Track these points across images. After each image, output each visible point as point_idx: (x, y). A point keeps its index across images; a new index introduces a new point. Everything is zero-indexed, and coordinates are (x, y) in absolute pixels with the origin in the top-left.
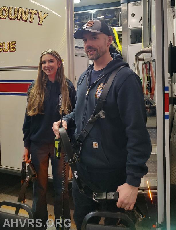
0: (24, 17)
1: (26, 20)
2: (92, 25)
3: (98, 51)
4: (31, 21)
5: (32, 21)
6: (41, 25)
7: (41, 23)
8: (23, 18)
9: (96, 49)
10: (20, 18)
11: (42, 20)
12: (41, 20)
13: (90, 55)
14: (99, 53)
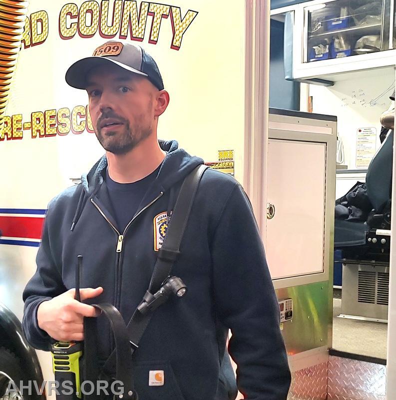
0: (137, 29)
1: (140, 36)
2: (118, 53)
3: (130, 127)
4: (152, 38)
5: (156, 39)
6: (177, 48)
7: (177, 44)
8: (134, 32)
9: (124, 122)
10: (126, 31)
11: (181, 35)
12: (177, 33)
13: (109, 134)
14: (133, 134)
